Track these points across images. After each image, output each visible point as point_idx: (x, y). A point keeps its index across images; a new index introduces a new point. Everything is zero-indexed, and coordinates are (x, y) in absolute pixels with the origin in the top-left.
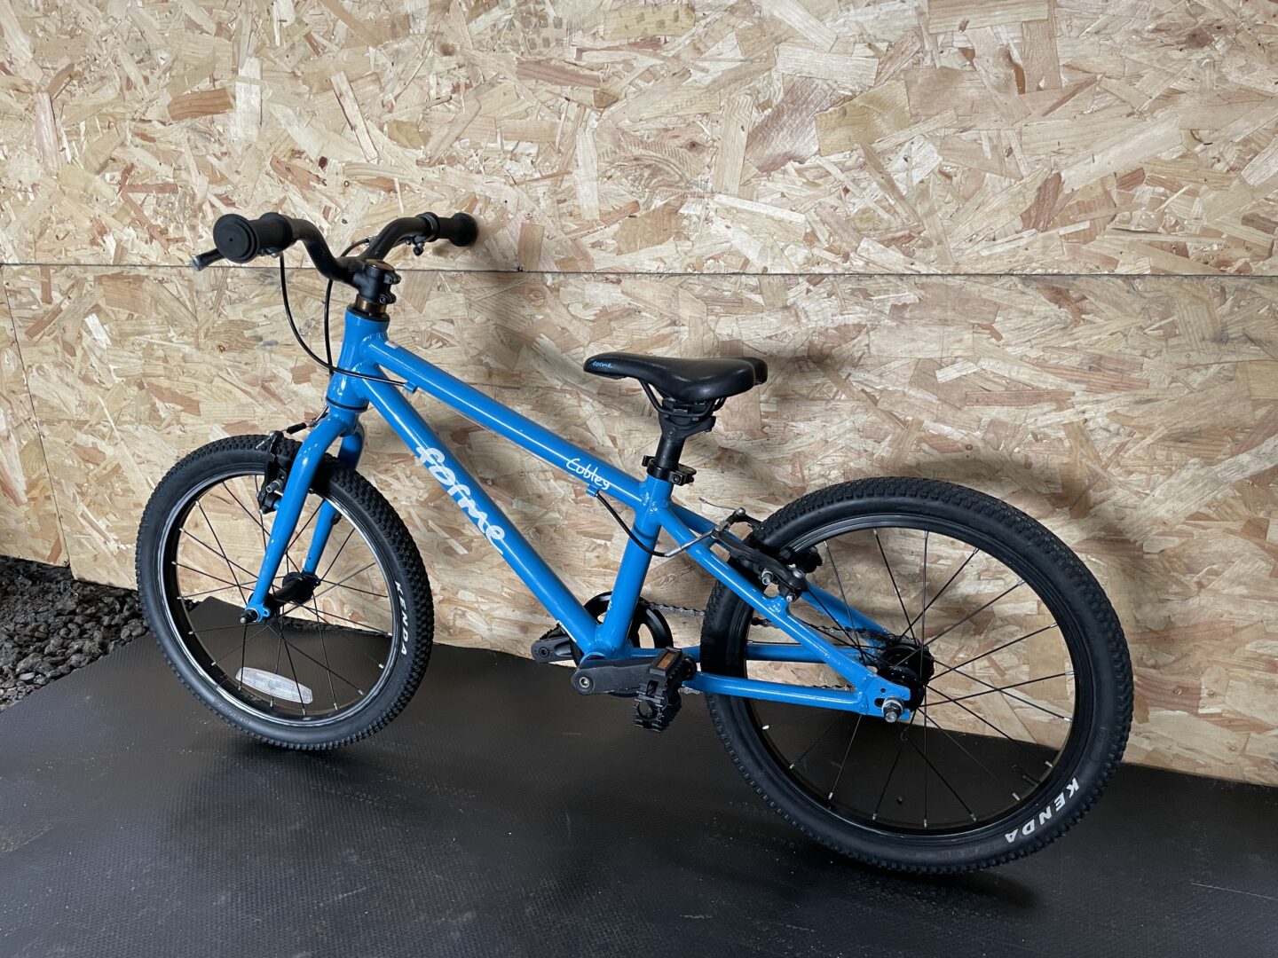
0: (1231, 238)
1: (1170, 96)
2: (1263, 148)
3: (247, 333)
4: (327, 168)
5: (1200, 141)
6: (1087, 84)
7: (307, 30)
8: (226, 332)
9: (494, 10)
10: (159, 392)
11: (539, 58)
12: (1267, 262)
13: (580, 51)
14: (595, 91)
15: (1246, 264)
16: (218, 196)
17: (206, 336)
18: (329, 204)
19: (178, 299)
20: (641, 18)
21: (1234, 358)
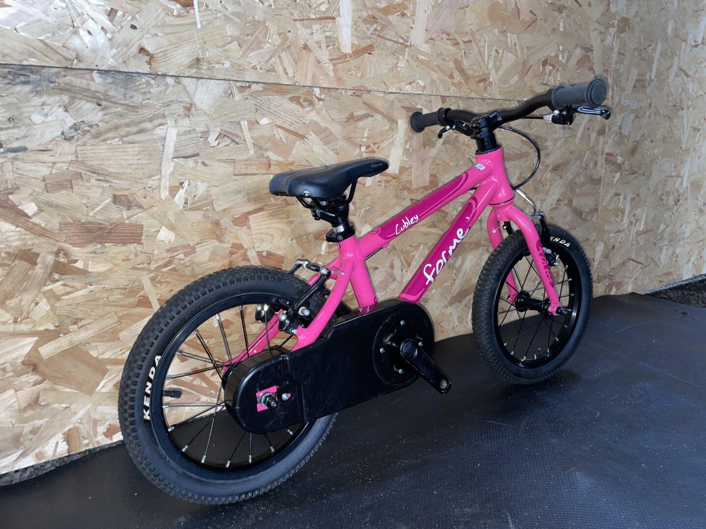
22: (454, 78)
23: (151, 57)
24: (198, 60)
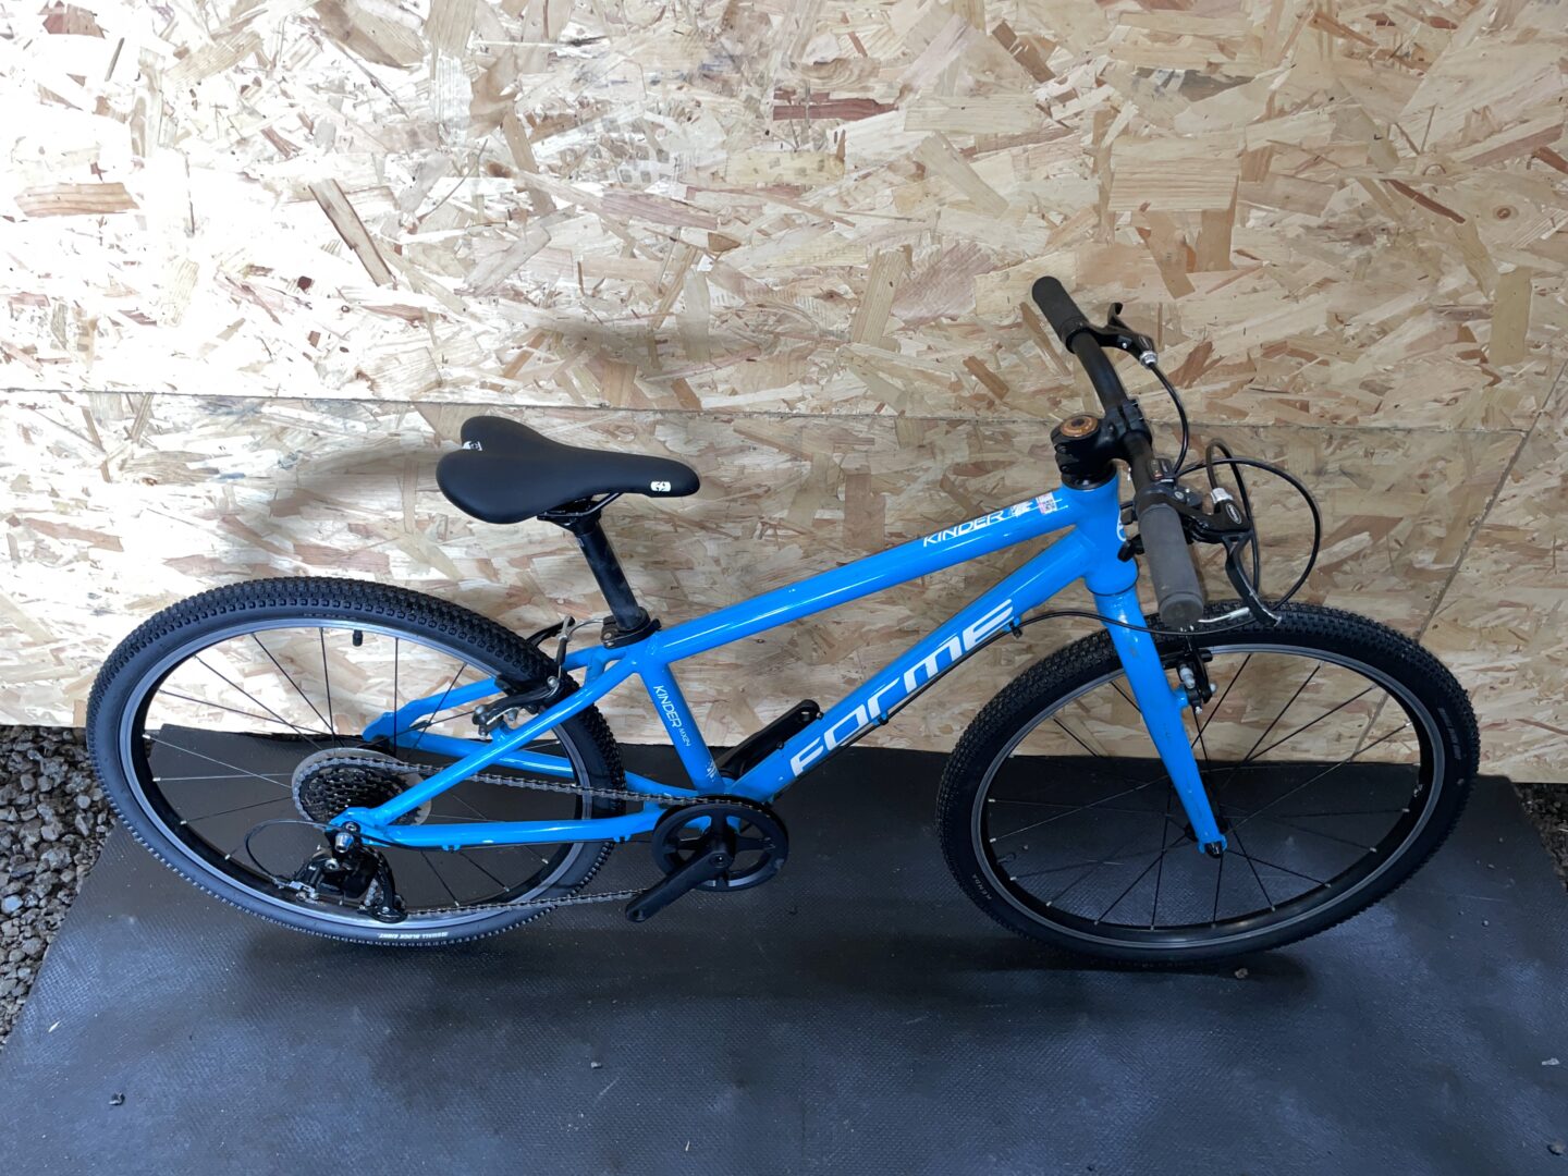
0: (1348, 399)
1: (1324, 284)
2: (1392, 330)
3: (193, 466)
4: (310, 290)
5: (1342, 322)
6: (1253, 270)
7: (264, 124)
8: (156, 463)
9: (570, 132)
10: (49, 529)
11: (634, 192)
12: (1373, 416)
13: (691, 190)
14: (710, 234)
15: (1355, 418)
16: (128, 314)
17: (121, 468)
18: (317, 329)
19: (65, 427)
20: (777, 162)
21: (1328, 486)
22: (962, 387)
23: (373, 382)
24: (440, 384)
